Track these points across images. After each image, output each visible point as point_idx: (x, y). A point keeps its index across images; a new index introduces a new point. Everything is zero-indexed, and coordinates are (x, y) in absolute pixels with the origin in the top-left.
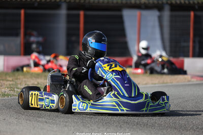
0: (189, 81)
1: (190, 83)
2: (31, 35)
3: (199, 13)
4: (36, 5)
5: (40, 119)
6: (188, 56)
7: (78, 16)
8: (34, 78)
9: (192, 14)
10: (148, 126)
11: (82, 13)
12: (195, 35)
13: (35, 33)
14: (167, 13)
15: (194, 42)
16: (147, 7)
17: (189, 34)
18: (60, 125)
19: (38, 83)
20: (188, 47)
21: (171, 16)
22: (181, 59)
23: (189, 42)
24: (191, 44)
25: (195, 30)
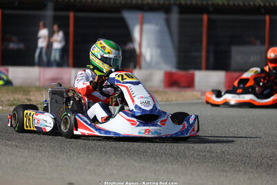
0: (198, 99)
1: (199, 101)
2: (10, 41)
3: (214, 17)
4: (16, 4)
5: (9, 143)
6: (199, 68)
7: (68, 18)
8: (10, 93)
9: (205, 17)
10: (139, 152)
11: (71, 14)
12: (209, 44)
13: (15, 38)
14: (175, 16)
15: (208, 51)
16: (151, 8)
17: (201, 42)
18: (32, 149)
19: (15, 100)
20: (200, 57)
21: (180, 20)
22: (191, 71)
23: (201, 51)
24: (204, 54)
25: (209, 37)
